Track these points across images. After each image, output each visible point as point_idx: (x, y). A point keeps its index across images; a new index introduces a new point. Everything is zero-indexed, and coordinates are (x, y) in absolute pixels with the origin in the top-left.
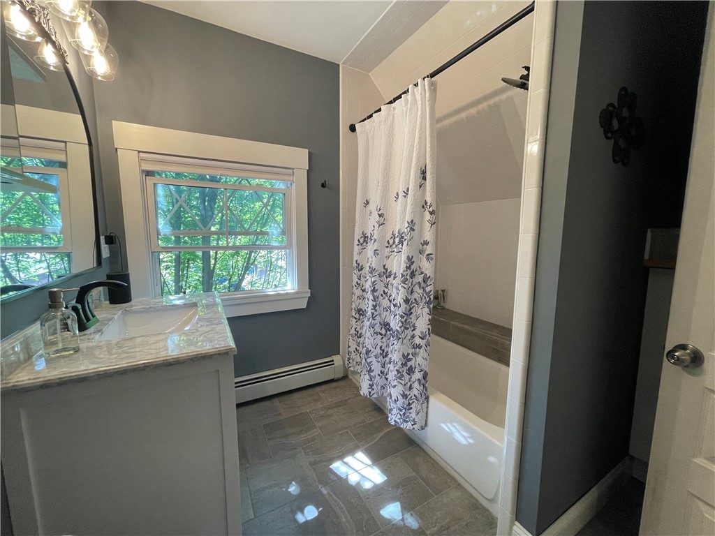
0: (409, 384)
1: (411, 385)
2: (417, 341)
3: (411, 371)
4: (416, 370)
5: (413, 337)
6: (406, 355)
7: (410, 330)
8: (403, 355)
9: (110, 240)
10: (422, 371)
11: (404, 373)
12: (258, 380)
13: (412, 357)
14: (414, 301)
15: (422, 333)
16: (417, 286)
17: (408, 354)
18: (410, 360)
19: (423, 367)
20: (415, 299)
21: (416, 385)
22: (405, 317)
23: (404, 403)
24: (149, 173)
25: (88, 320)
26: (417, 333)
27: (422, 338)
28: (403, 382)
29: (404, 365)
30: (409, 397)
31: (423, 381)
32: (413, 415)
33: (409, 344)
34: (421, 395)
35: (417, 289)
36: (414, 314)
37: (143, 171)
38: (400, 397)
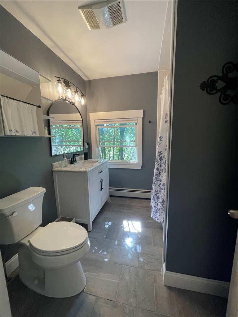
0: (157, 203)
1: (158, 203)
2: (162, 186)
3: (158, 198)
4: (160, 198)
5: (160, 184)
6: (157, 191)
7: (159, 181)
8: (156, 191)
9: (88, 144)
10: (162, 199)
11: (156, 198)
12: (123, 190)
13: (159, 192)
14: (161, 170)
15: (163, 183)
16: (163, 164)
17: (158, 191)
18: (158, 193)
19: (163, 198)
20: (162, 169)
21: (160, 204)
22: (157, 176)
23: (155, 210)
24: (98, 125)
25: (74, 161)
26: (162, 183)
27: (163, 186)
28: (155, 201)
29: (156, 195)
30: (157, 208)
31: (162, 203)
32: (158, 216)
33: (158, 187)
34: (161, 209)
35: (163, 165)
36: (161, 175)
37: (96, 125)
38: (154, 207)
